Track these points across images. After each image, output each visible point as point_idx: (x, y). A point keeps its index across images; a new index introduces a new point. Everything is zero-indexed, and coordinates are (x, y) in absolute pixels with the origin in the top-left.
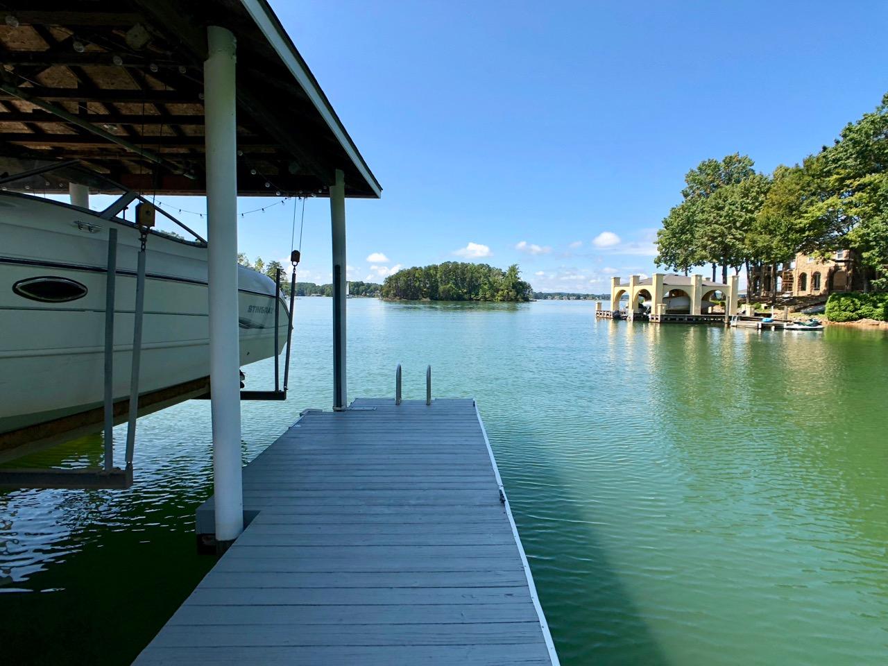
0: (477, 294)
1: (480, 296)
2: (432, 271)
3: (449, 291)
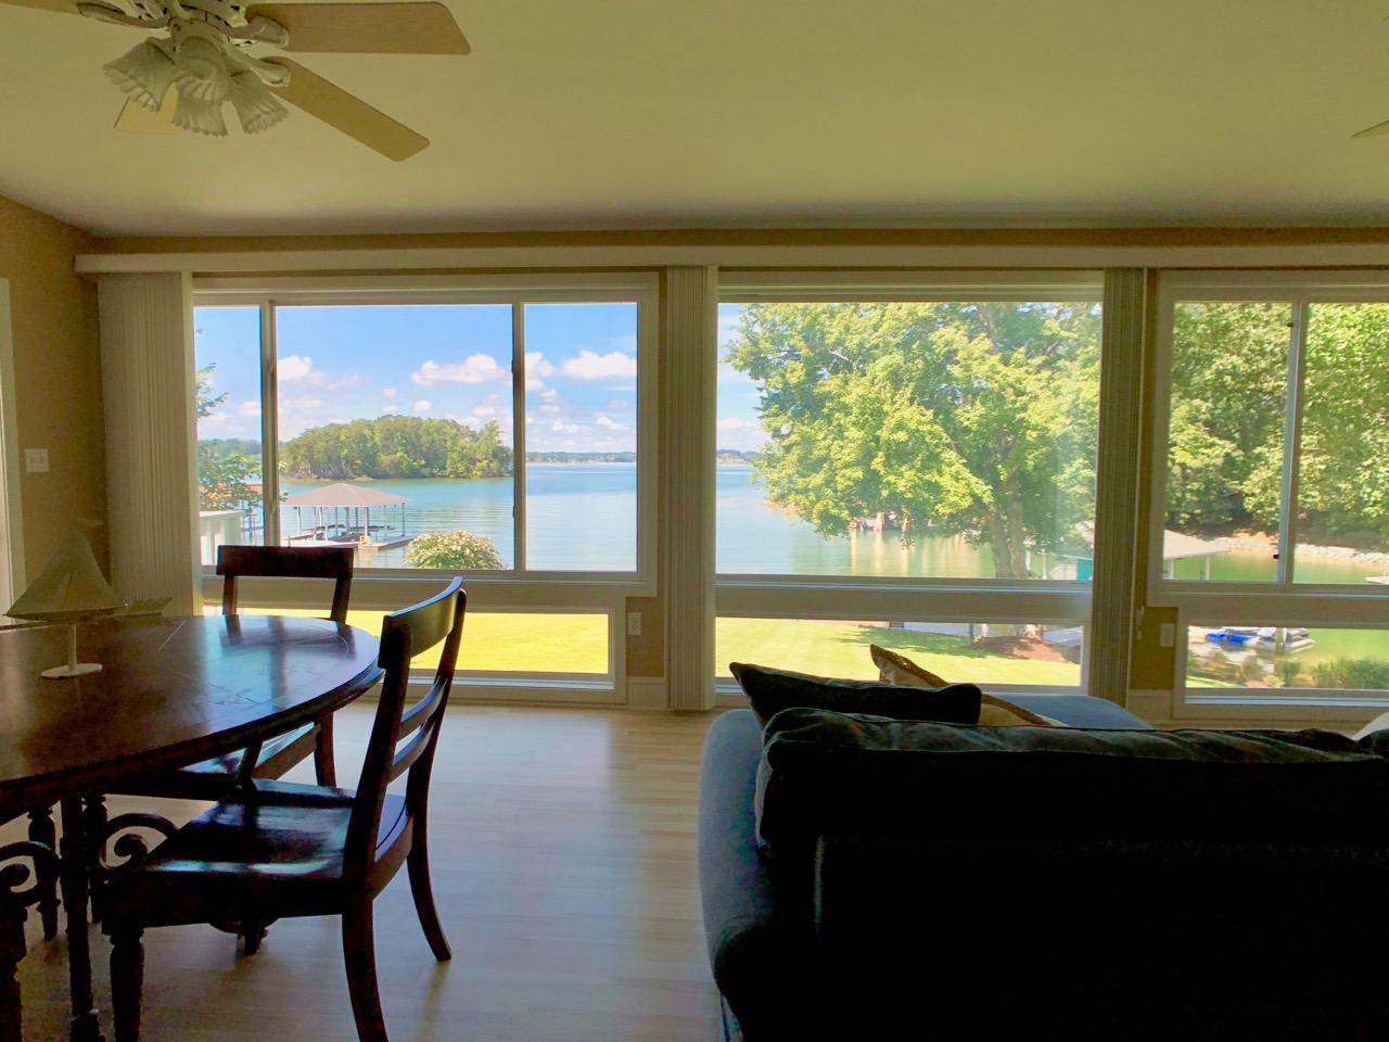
0: (443, 467)
1: (449, 470)
2: (366, 431)
3: (399, 463)
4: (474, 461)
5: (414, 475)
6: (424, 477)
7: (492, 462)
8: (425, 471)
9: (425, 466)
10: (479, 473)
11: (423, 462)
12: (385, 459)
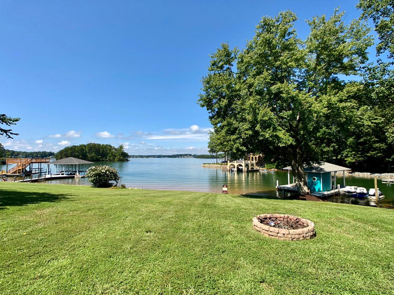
0: (106, 158)
1: (108, 159)
2: (84, 148)
3: (93, 157)
4: (115, 156)
5: (98, 160)
7: (121, 156)
8: (101, 159)
10: (117, 160)
12: (89, 156)
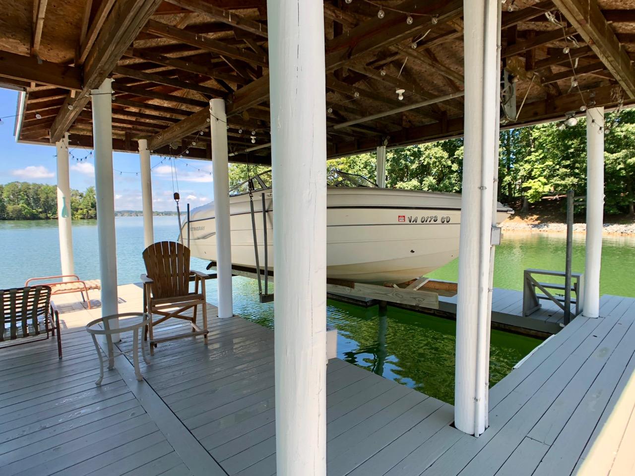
0: (54, 213)
3: (20, 211)
4: (77, 210)
5: (34, 217)
6: (40, 219)
7: (90, 210)
8: (42, 216)
9: (41, 212)
10: (80, 216)
11: (40, 210)
12: (10, 208)
